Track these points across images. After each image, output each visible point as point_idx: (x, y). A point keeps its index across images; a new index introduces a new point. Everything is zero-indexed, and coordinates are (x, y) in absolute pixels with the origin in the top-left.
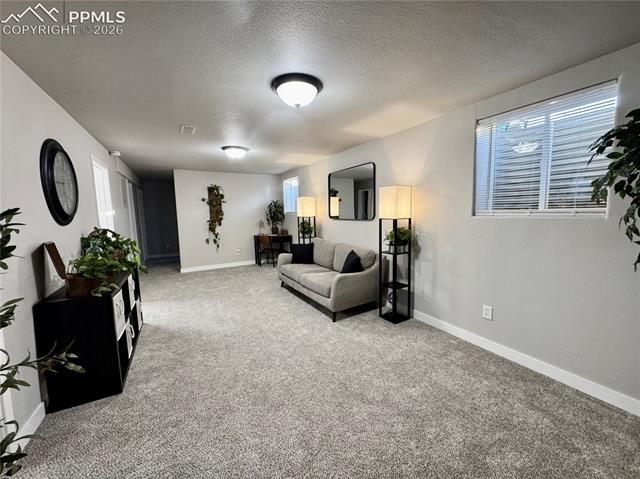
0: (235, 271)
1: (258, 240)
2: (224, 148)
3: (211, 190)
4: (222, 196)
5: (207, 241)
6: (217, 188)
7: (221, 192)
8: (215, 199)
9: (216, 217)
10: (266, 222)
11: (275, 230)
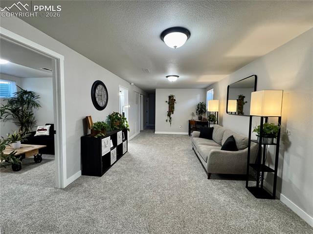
0: (177, 137)
1: (190, 122)
2: (167, 77)
3: (170, 97)
4: (175, 100)
5: (167, 121)
6: (173, 96)
7: (174, 98)
8: (171, 101)
9: (171, 110)
10: (195, 114)
11: (200, 118)
